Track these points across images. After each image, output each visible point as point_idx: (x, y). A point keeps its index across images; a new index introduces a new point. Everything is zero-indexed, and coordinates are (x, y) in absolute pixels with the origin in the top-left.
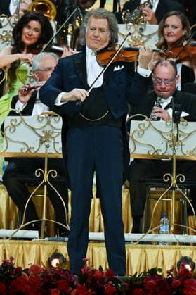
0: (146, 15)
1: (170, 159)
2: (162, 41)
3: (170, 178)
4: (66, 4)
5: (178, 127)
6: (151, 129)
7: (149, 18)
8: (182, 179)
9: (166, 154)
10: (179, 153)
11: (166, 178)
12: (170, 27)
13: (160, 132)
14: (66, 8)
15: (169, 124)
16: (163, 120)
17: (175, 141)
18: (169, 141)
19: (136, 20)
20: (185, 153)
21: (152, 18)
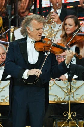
0: (54, 18)
1: (67, 103)
2: (64, 33)
3: (67, 114)
4: (9, 14)
5: (70, 84)
6: (55, 85)
7: (56, 20)
8: (74, 115)
9: (65, 100)
10: (72, 99)
11: (65, 114)
12: (68, 25)
13: (61, 87)
14: (9, 17)
15: (65, 82)
16: (62, 80)
17: (69, 92)
18: (66, 92)
19: (48, 21)
20: (76, 99)
21: (58, 19)
